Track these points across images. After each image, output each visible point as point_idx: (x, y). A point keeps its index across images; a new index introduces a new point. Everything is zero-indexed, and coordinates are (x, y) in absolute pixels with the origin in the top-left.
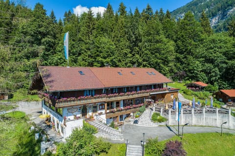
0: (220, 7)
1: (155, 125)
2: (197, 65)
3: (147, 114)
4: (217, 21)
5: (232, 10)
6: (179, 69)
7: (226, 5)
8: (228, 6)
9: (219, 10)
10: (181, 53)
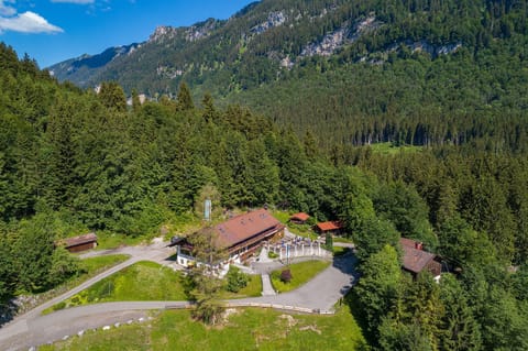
0: (347, 12)
1: (271, 260)
2: (300, 194)
3: (264, 253)
4: (341, 40)
5: (365, 23)
6: (283, 197)
7: (356, 11)
8: (360, 14)
9: (345, 20)
10: (285, 180)
